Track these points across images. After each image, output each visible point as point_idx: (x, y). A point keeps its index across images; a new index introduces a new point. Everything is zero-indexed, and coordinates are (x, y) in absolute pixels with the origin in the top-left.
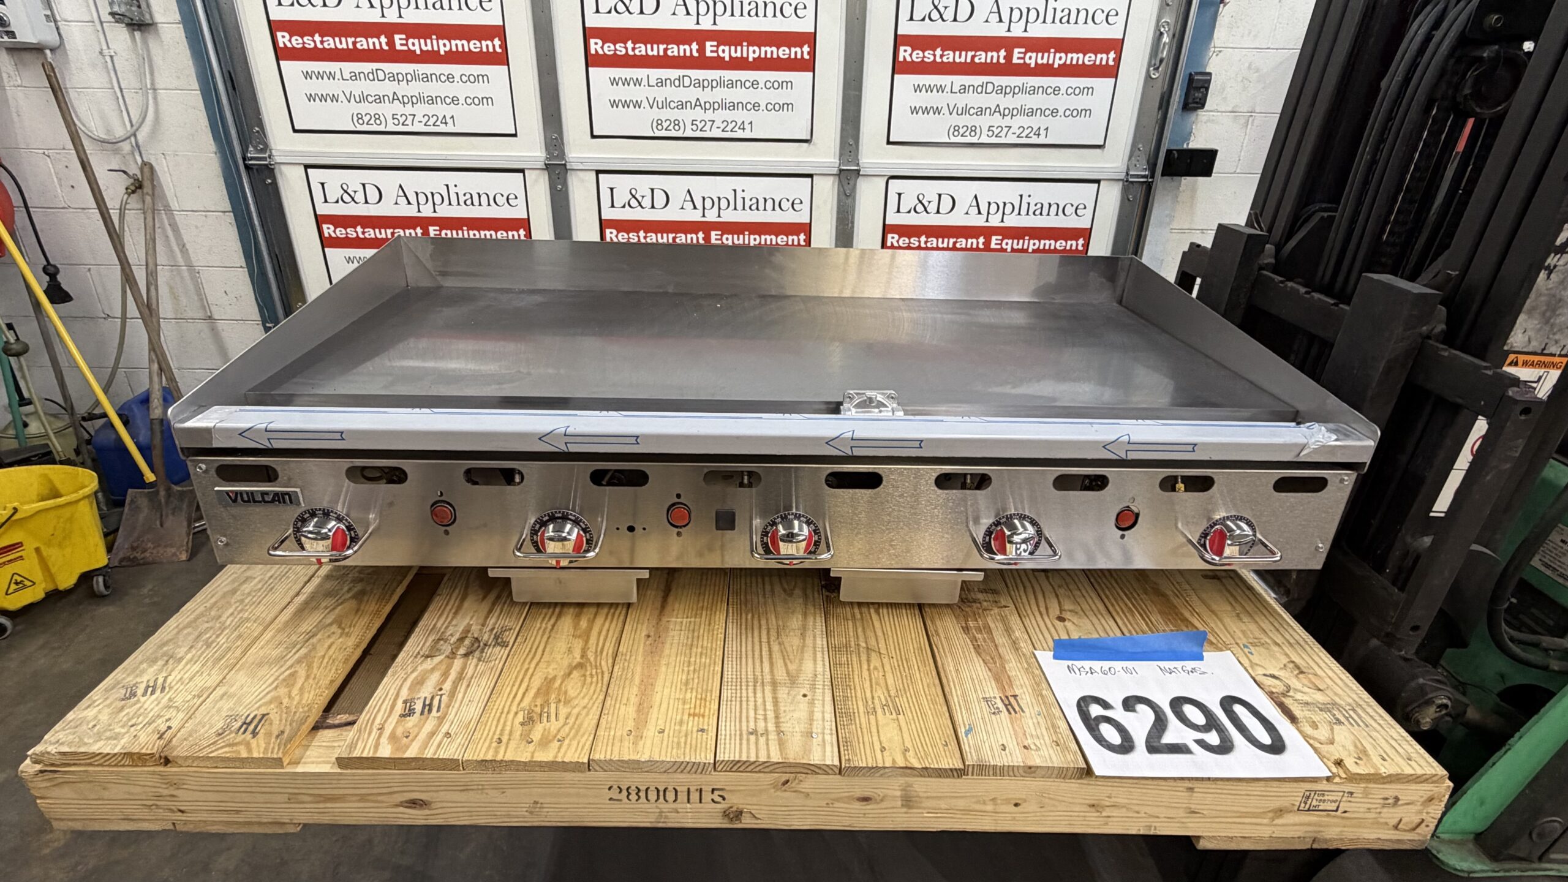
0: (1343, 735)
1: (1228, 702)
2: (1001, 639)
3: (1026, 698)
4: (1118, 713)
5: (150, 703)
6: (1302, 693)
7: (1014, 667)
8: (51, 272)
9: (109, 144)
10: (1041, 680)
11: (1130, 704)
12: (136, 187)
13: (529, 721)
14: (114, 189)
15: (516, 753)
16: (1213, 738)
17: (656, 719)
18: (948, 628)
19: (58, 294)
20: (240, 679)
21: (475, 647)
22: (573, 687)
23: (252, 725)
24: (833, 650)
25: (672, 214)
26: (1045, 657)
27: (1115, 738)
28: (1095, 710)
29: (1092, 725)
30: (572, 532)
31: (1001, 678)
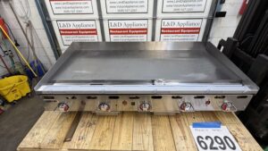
0: (247, 145)
1: (225, 137)
2: (183, 123)
3: (188, 136)
4: (204, 140)
5: (37, 137)
6: (239, 135)
7: (185, 129)
8: (16, 41)
9: (23, 18)
10: (190, 133)
11: (207, 138)
12: (28, 25)
13: (100, 141)
14: (24, 26)
15: (98, 148)
16: (222, 146)
17: (122, 141)
18: (173, 120)
19: (17, 45)
20: (51, 131)
21: (90, 125)
22: (107, 134)
23: (53, 142)
24: (153, 125)
25: (122, 27)
26: (191, 127)
27: (204, 146)
28: (200, 139)
29: (200, 142)
30: (106, 106)
31: (183, 132)
